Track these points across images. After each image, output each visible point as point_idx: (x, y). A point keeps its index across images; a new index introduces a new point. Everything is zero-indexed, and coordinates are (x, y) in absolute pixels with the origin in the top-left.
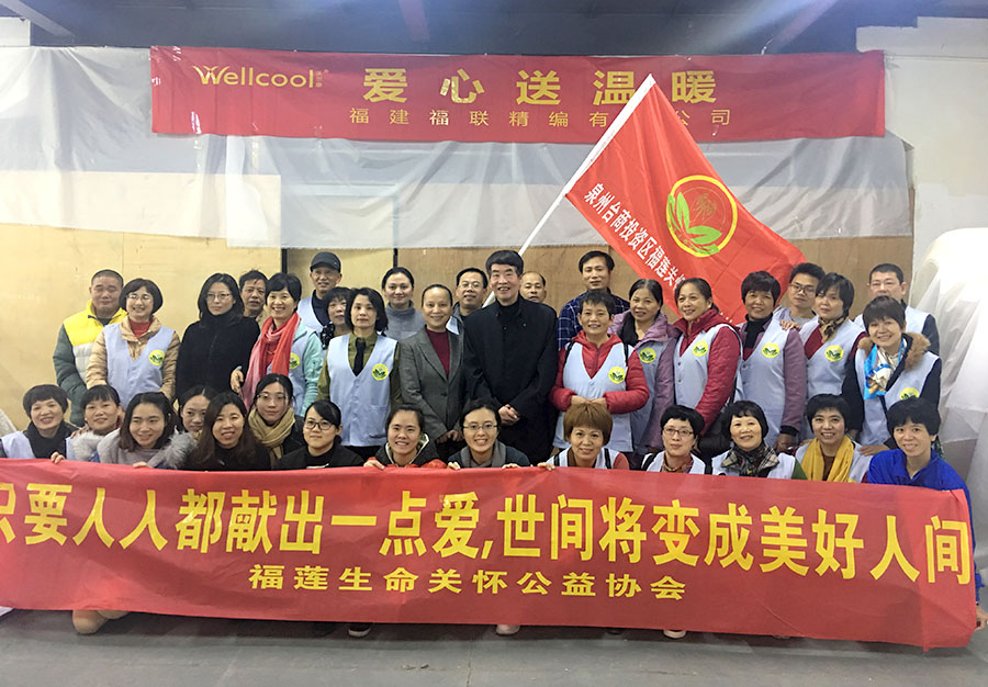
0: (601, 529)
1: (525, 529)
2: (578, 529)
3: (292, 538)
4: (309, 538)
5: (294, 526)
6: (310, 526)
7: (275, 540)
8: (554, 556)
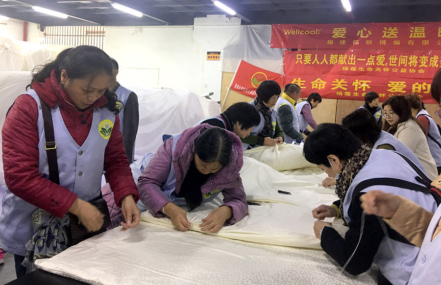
0: (409, 61)
1: (394, 61)
2: (404, 61)
3: (350, 62)
4: (353, 62)
5: (350, 60)
6: (353, 60)
7: (347, 62)
8: (399, 65)
